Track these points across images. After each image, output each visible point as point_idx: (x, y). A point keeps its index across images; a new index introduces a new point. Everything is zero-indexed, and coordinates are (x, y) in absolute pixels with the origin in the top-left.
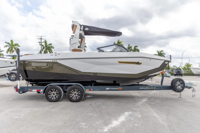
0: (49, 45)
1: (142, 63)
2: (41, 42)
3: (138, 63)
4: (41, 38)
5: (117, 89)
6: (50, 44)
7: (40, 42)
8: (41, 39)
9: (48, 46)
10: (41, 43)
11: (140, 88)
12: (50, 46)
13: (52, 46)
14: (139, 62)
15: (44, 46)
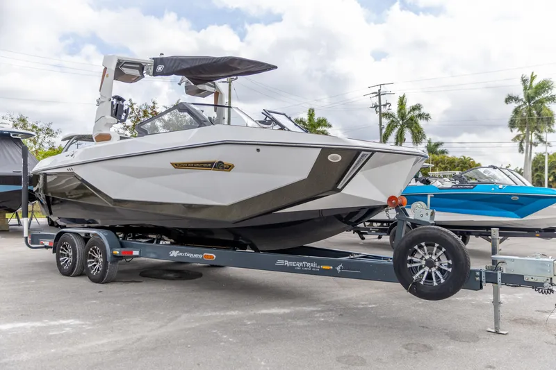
0: (411, 111)
1: (233, 167)
2: (378, 104)
3: (220, 166)
4: (379, 90)
5: (201, 256)
6: (414, 109)
7: (376, 107)
8: (379, 94)
9: (410, 115)
10: (380, 106)
11: (280, 263)
12: (417, 112)
13: (423, 111)
14: (223, 163)
15: (396, 116)
